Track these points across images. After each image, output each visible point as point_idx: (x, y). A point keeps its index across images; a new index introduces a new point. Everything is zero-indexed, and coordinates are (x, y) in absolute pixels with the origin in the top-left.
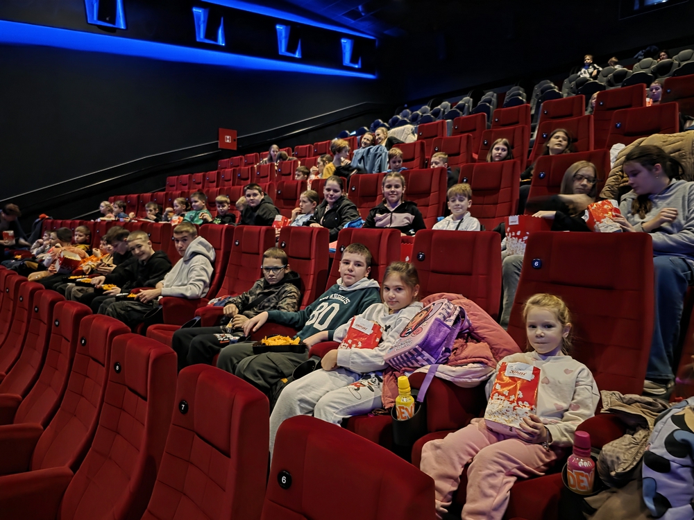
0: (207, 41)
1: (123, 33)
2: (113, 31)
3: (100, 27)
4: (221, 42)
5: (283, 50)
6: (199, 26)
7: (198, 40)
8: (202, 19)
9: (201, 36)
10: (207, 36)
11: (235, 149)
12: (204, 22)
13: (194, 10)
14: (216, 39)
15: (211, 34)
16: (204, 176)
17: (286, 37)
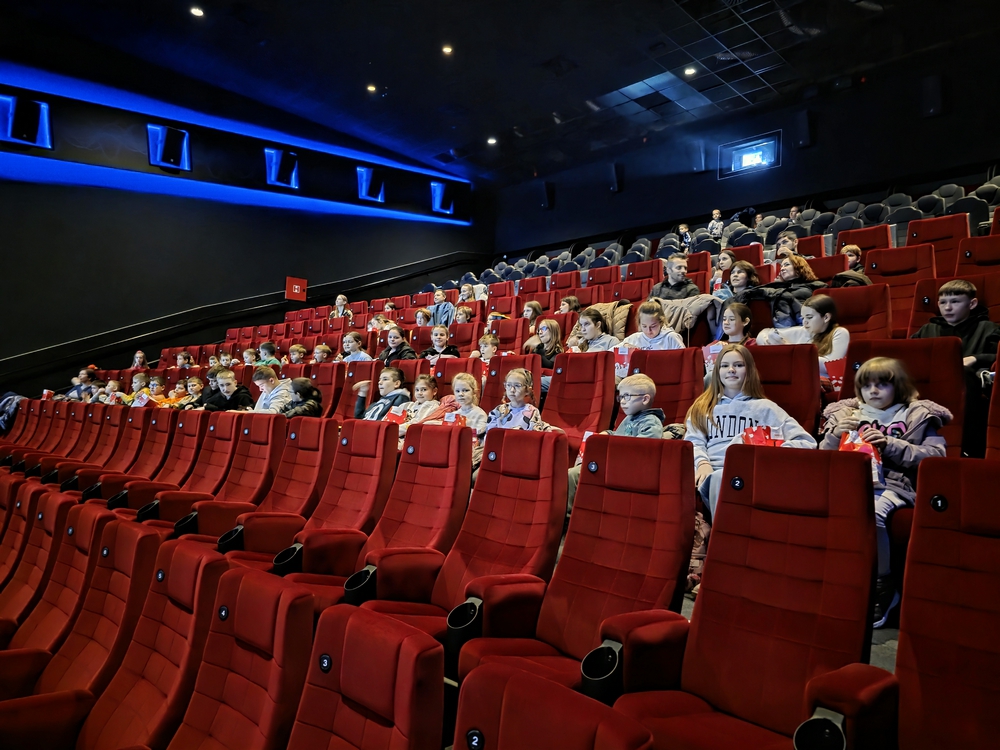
0: (278, 184)
1: (188, 175)
2: (176, 172)
3: (162, 168)
4: (294, 185)
5: (363, 193)
6: (271, 168)
7: (269, 182)
8: (274, 160)
9: (272, 178)
10: (279, 179)
11: (304, 300)
12: (276, 163)
13: (266, 151)
14: (289, 182)
15: (284, 176)
16: (271, 329)
17: (367, 180)
